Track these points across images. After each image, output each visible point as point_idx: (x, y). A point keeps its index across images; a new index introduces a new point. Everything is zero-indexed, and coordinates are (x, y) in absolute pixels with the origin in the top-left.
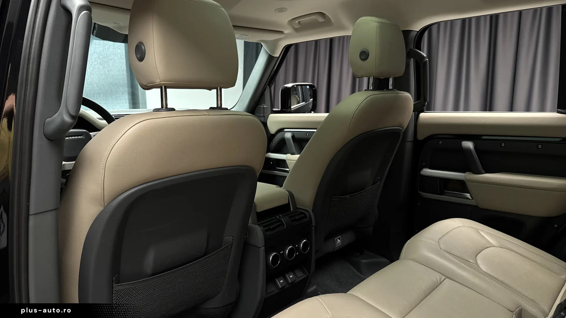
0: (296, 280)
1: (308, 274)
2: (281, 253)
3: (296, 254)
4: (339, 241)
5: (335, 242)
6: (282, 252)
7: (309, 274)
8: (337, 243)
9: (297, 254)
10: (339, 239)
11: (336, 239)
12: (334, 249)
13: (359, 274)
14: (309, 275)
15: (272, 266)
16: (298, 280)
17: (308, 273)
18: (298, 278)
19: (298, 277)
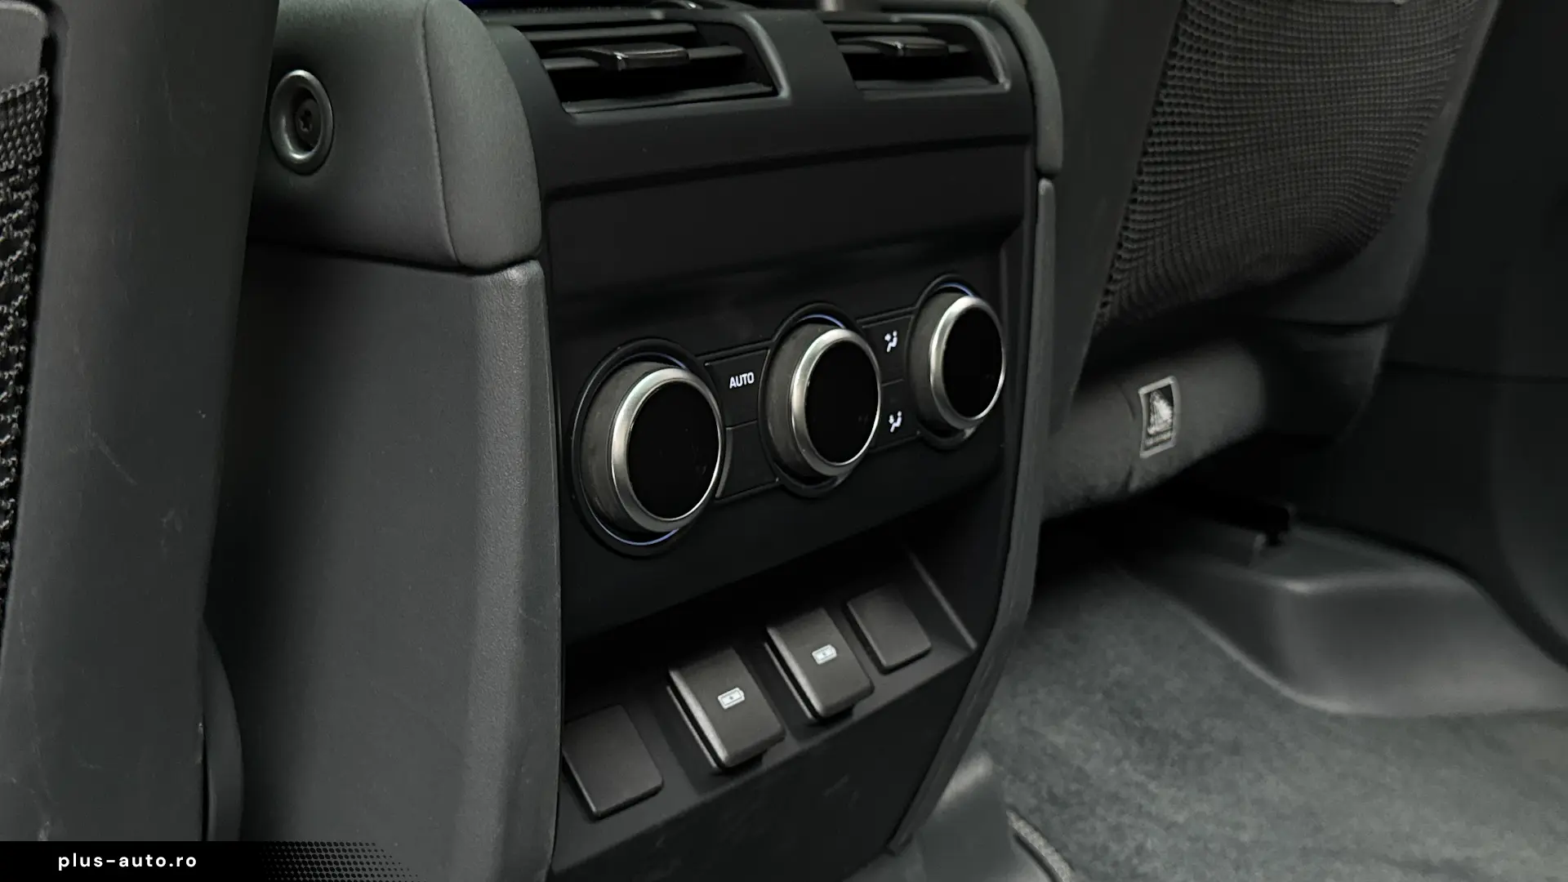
0: (871, 690)
1: (972, 644)
2: (734, 383)
3: (884, 423)
4: (1163, 410)
5: (1140, 414)
6: (748, 378)
7: (983, 642)
8: (1152, 431)
9: (896, 423)
10: (1166, 394)
11: (1149, 395)
12: (1130, 474)
13: (1273, 682)
14: (980, 652)
15: (645, 520)
16: (891, 689)
17: (974, 636)
18: (886, 671)
19: (884, 662)
